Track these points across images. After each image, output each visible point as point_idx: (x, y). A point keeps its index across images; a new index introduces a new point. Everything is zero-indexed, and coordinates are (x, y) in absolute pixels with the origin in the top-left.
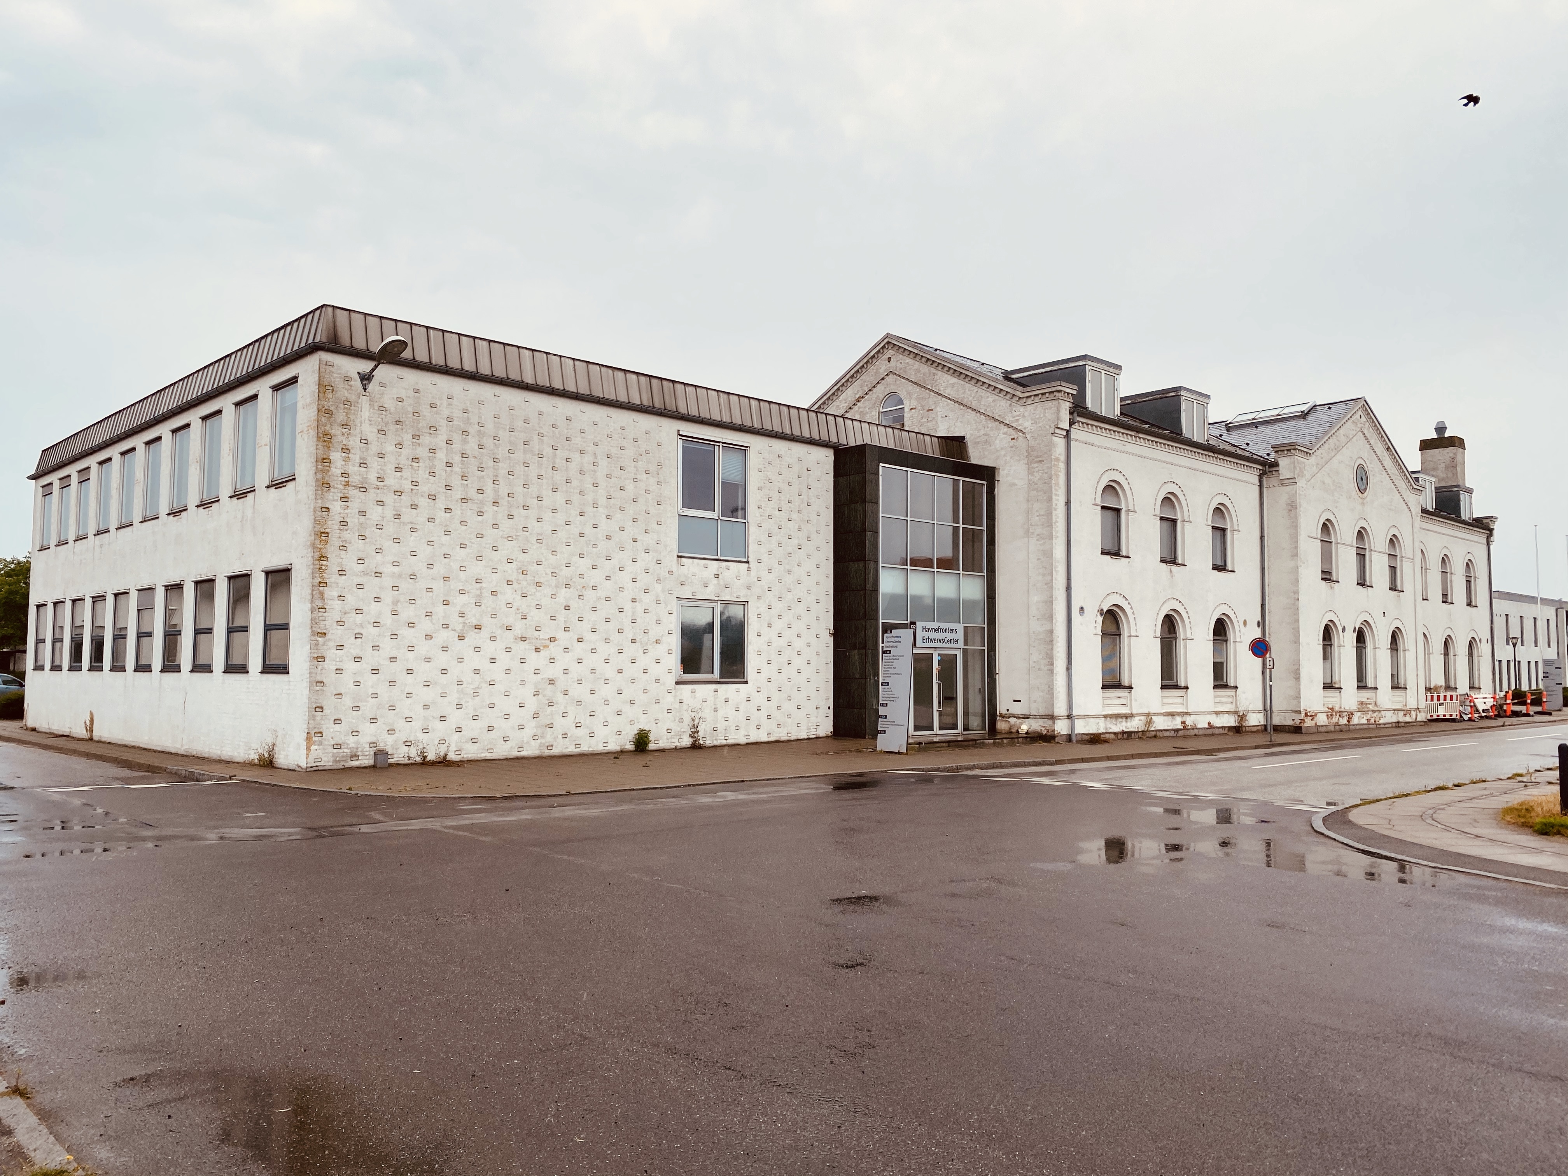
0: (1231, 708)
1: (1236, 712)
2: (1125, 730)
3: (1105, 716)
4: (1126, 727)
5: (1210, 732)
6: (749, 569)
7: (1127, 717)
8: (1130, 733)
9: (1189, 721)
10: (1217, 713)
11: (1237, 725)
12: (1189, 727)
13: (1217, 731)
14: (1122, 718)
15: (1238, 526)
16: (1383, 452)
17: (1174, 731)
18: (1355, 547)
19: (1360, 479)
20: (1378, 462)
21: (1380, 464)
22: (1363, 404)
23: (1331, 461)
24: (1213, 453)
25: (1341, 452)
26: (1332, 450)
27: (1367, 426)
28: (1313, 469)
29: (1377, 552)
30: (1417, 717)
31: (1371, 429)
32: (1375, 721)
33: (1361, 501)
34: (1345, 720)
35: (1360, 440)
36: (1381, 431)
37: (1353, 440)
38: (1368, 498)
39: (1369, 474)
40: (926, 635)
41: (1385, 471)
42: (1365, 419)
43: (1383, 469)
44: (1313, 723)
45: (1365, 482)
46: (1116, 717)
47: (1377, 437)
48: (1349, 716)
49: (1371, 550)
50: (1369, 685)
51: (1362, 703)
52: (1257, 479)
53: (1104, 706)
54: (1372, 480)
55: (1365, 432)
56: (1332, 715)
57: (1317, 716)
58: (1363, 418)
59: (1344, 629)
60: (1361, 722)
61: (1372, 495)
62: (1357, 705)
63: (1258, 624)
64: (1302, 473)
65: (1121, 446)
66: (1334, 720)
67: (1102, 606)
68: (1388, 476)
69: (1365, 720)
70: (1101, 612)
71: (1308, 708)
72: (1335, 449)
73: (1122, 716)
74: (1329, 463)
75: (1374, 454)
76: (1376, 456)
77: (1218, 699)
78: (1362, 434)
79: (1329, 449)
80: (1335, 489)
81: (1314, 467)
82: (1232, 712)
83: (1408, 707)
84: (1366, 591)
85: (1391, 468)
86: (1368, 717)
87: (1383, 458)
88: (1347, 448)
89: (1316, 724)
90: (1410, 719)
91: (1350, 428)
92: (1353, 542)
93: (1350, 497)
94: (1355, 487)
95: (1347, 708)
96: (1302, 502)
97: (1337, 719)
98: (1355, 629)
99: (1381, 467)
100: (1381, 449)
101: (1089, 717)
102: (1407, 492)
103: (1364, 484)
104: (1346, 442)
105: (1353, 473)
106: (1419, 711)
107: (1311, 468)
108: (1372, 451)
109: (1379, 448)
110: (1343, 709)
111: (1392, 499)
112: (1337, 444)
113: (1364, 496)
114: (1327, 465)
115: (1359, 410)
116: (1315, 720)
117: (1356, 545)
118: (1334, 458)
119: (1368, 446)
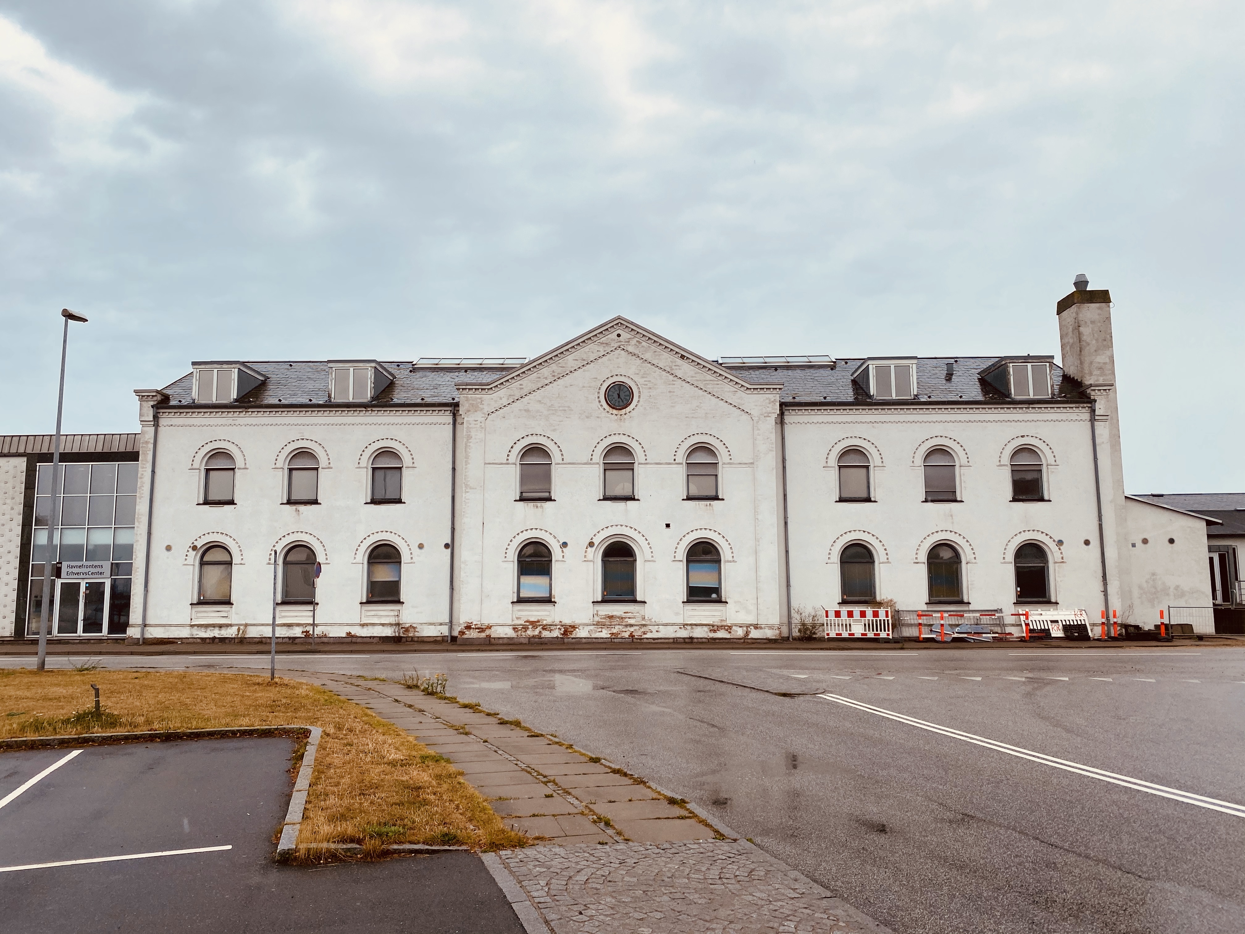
0: (392, 620)
1: (398, 624)
2: (217, 636)
3: (192, 626)
4: (219, 634)
5: (349, 640)
7: (221, 626)
8: (223, 640)
10: (363, 625)
11: (397, 635)
12: (316, 636)
13: (359, 640)
14: (214, 627)
15: (413, 463)
16: (675, 362)
17: (289, 638)
18: (598, 463)
19: (616, 396)
20: (664, 373)
21: (668, 375)
22: (619, 323)
23: (543, 389)
24: (365, 408)
25: (568, 376)
26: (546, 378)
27: (634, 342)
28: (501, 402)
29: (651, 464)
30: (747, 633)
31: (644, 344)
32: (632, 636)
33: (616, 417)
34: (556, 633)
35: (618, 358)
36: (662, 342)
37: (600, 360)
38: (633, 412)
39: (639, 388)
40: (70, 570)
41: (680, 380)
42: (629, 336)
43: (675, 379)
44: (483, 635)
45: (628, 398)
46: (207, 626)
47: (659, 349)
48: (568, 630)
49: (639, 464)
50: (638, 599)
51: (611, 617)
52: (450, 419)
53: (198, 618)
54: (645, 393)
55: (630, 349)
56: (525, 628)
57: (493, 629)
58: (625, 335)
59: (565, 545)
60: (593, 636)
61: (645, 409)
62: (597, 619)
63: (447, 546)
64: (475, 408)
65: (230, 421)
66: (530, 632)
67: (196, 543)
68: (687, 384)
69: (605, 634)
70: (194, 548)
71: (475, 621)
72: (554, 376)
73: (214, 626)
74: (539, 391)
75: (653, 367)
76: (657, 369)
77: (373, 613)
78: (623, 351)
79: (539, 378)
80: (553, 414)
81: (503, 399)
82: (391, 625)
83: (729, 623)
84: (621, 505)
85: (696, 375)
86: (615, 631)
87: (673, 367)
88: (584, 371)
89: (489, 637)
90: (728, 636)
91: (591, 350)
92: (591, 459)
93: (587, 417)
94: (601, 405)
95: (567, 621)
96: (473, 434)
97: (536, 632)
98: (591, 544)
99: (671, 377)
100: (669, 360)
101: (170, 625)
102: (741, 394)
103: (626, 400)
104: (580, 366)
105: (598, 393)
106: (756, 627)
107: (496, 401)
108: (649, 365)
109: (665, 359)
110: (557, 622)
111: (698, 407)
112: (560, 370)
113: (623, 411)
114: (534, 393)
115: (612, 330)
116: (488, 632)
117: (602, 461)
118: (551, 385)
119: (638, 361)
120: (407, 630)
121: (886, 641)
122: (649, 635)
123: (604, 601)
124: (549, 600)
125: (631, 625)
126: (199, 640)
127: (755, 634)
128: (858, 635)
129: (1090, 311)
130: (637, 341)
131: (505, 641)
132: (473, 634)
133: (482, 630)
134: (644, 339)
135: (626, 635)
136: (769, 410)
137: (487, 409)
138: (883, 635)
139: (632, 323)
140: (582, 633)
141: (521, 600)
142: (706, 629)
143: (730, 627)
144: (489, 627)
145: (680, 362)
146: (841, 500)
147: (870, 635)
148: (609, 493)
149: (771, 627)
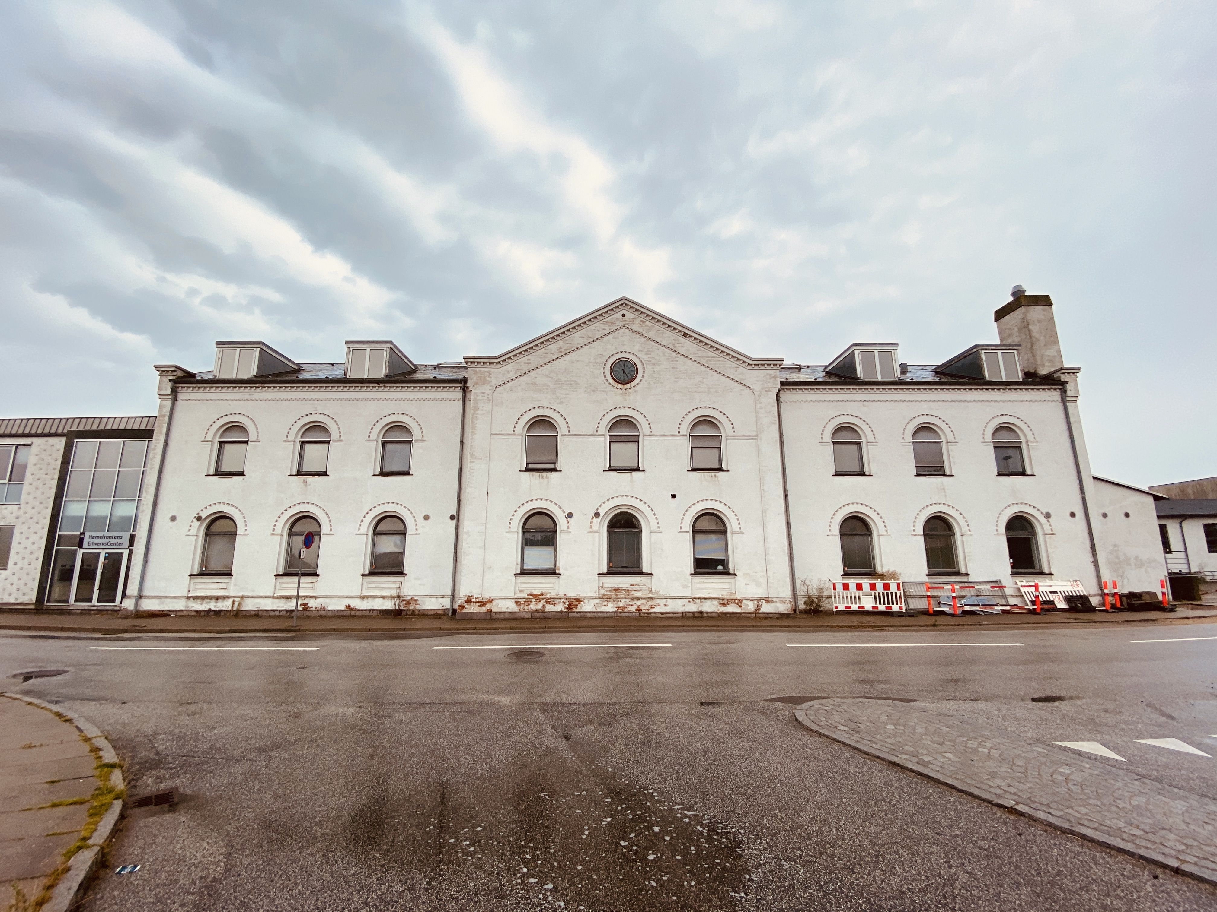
0: (394, 593)
1: (399, 597)
2: (213, 608)
3: (188, 598)
4: (215, 607)
5: (348, 613)
6: (20, 508)
7: (217, 598)
8: (218, 613)
9: (313, 604)
10: (363, 598)
11: (397, 608)
12: (314, 609)
13: (358, 613)
15: (423, 436)
16: (678, 340)
17: (287, 611)
18: (604, 435)
19: (621, 372)
20: (667, 350)
21: (671, 352)
22: (624, 303)
23: (550, 364)
24: (378, 383)
25: (574, 352)
26: (553, 354)
27: (638, 321)
28: (509, 375)
29: (656, 436)
30: (759, 607)
31: (647, 323)
32: (639, 610)
33: (621, 391)
34: (560, 607)
35: (622, 336)
36: (665, 321)
37: (606, 338)
38: (637, 388)
39: (643, 364)
40: (92, 540)
41: (682, 357)
42: (633, 316)
43: (678, 355)
44: (483, 609)
45: (632, 373)
46: (203, 598)
47: (662, 328)
48: (573, 603)
49: (644, 435)
50: (644, 571)
51: (617, 590)
52: (460, 395)
53: (195, 590)
54: (649, 368)
55: (635, 328)
56: (528, 602)
57: (494, 603)
58: (629, 315)
59: (570, 515)
60: (599, 610)
61: (649, 383)
62: (603, 591)
63: (452, 517)
64: (483, 381)
65: (247, 396)
66: (533, 606)
67: (201, 514)
68: (690, 361)
69: (611, 608)
70: (199, 519)
71: (476, 594)
72: (561, 352)
73: (210, 598)
74: (546, 366)
75: (656, 345)
76: (660, 346)
77: (373, 585)
78: (627, 330)
79: (547, 353)
80: (560, 387)
81: (511, 373)
82: (392, 597)
83: (738, 596)
84: (626, 475)
85: (699, 352)
86: (621, 604)
87: (676, 345)
88: (590, 347)
89: (490, 611)
90: (737, 610)
91: (597, 328)
92: (597, 431)
93: (594, 391)
94: (607, 380)
95: (572, 594)
96: (480, 405)
97: (540, 606)
98: (597, 515)
99: (674, 354)
100: (672, 338)
101: (166, 597)
102: (741, 369)
103: (631, 375)
104: (586, 343)
105: (604, 368)
106: (768, 600)
107: (504, 375)
108: (653, 343)
109: (668, 338)
110: (561, 595)
111: (700, 381)
112: (567, 346)
113: (628, 386)
114: (542, 368)
115: (617, 310)
116: (488, 606)
117: (607, 434)
118: (558, 360)
119: (642, 339)
120: (408, 603)
121: (900, 615)
122: (656, 609)
123: (610, 573)
124: (553, 572)
125: (638, 599)
126: (194, 613)
127: (766, 608)
128: (868, 608)
129: (1036, 312)
130: (641, 321)
131: (507, 616)
132: (473, 609)
133: (482, 604)
134: (647, 318)
135: (633, 609)
136: (770, 385)
137: (494, 382)
138: (895, 608)
139: (636, 304)
140: (587, 607)
141: (524, 572)
142: (715, 602)
143: (740, 601)
144: (491, 601)
145: (682, 340)
146: (837, 474)
147: (882, 608)
148: (614, 465)
149: (782, 601)
